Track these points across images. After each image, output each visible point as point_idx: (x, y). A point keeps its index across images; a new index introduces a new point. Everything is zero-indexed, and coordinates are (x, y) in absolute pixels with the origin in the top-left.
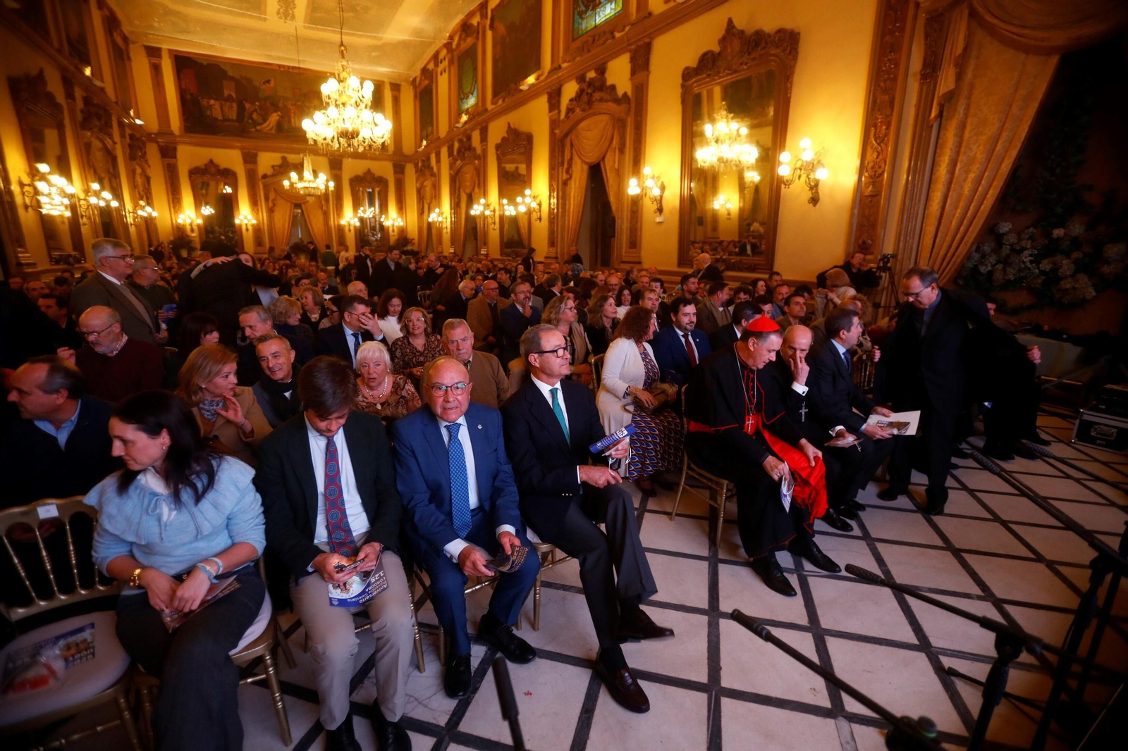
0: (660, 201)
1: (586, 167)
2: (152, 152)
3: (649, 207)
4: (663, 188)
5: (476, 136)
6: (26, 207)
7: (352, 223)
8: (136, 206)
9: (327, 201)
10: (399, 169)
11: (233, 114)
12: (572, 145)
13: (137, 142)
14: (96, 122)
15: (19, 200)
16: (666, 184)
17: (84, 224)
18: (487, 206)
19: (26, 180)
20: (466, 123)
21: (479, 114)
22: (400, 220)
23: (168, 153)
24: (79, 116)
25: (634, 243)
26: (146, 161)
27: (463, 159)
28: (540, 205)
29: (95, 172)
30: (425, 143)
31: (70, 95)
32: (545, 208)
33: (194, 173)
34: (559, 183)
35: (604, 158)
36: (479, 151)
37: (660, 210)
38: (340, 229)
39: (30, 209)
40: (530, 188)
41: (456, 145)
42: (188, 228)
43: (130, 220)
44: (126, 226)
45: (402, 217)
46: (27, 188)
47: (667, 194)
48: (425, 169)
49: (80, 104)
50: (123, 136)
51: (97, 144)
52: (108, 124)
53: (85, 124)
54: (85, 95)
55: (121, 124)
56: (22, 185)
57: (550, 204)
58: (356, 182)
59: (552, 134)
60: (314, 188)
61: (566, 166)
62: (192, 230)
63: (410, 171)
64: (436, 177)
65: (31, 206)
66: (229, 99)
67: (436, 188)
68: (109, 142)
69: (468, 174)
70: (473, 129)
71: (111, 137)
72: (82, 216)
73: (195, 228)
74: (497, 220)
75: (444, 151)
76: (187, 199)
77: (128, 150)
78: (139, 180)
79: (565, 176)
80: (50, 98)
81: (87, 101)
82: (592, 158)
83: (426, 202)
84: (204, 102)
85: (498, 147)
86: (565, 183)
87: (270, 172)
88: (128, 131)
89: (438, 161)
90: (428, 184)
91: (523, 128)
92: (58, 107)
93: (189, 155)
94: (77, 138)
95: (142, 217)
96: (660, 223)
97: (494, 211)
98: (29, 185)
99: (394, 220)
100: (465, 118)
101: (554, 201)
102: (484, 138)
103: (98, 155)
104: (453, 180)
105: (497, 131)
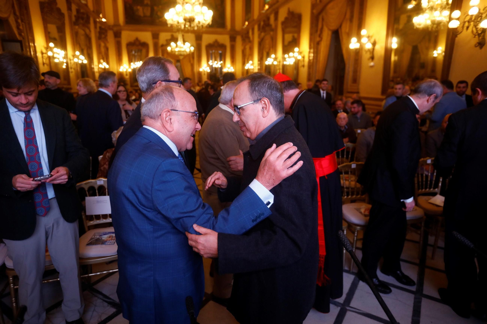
0: (372, 51)
1: (330, 33)
2: (110, 35)
3: (366, 56)
4: (374, 44)
5: (272, 17)
6: (44, 64)
7: (205, 70)
8: (99, 63)
9: (193, 58)
10: (233, 39)
11: (148, 13)
12: (323, 20)
13: (103, 31)
14: (81, 21)
15: (40, 60)
16: (377, 40)
17: (72, 72)
18: (275, 59)
19: (44, 51)
20: (268, 10)
21: (274, 4)
22: (232, 68)
23: (117, 35)
24: (74, 19)
25: (355, 80)
26: (107, 40)
27: (265, 31)
28: (304, 57)
29: (80, 46)
30: (247, 23)
31: (69, 9)
32: (306, 59)
33: (130, 45)
34: (315, 44)
35: (341, 26)
36: (273, 26)
37: (372, 58)
38: (200, 74)
39: (45, 65)
40: (299, 47)
41: (262, 23)
42: (125, 74)
43: (96, 69)
44: (93, 73)
45: (233, 66)
46: (44, 55)
47: (377, 47)
48: (246, 37)
49: (74, 12)
50: (96, 27)
51: (81, 32)
52: (88, 21)
53: (76, 23)
54: (77, 8)
55: (95, 22)
56: (42, 53)
57: (309, 57)
58: (210, 47)
59: (312, 13)
60: (183, 51)
61: (319, 32)
62: (127, 75)
63: (239, 40)
64: (251, 42)
65: (46, 64)
66: (147, 5)
67: (251, 49)
68: (87, 31)
69: (268, 41)
70: (271, 13)
71: (89, 28)
72: (71, 68)
73: (128, 74)
74: (281, 67)
75: (256, 28)
76: (125, 59)
77: (98, 35)
78: (103, 50)
79: (318, 39)
80: (59, 10)
81: (78, 11)
82: (334, 27)
83: (246, 58)
84: (135, 8)
85: (283, 23)
86: (318, 43)
87: (165, 43)
88: (98, 25)
89: (253, 33)
90: (248, 47)
91: (297, 11)
92: (62, 15)
93: (127, 36)
94: (72, 29)
95: (101, 68)
96: (372, 67)
97: (280, 62)
98: (45, 53)
99: (229, 68)
100: (267, 7)
101: (312, 55)
102: (276, 19)
103: (82, 38)
104: (260, 44)
105: (283, 14)
